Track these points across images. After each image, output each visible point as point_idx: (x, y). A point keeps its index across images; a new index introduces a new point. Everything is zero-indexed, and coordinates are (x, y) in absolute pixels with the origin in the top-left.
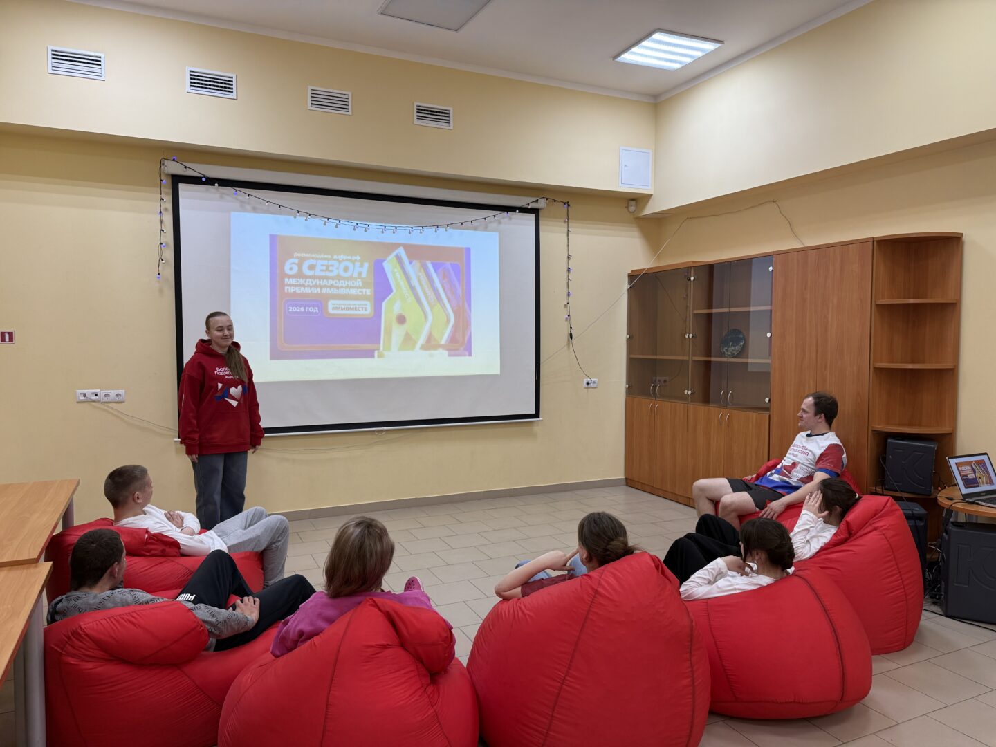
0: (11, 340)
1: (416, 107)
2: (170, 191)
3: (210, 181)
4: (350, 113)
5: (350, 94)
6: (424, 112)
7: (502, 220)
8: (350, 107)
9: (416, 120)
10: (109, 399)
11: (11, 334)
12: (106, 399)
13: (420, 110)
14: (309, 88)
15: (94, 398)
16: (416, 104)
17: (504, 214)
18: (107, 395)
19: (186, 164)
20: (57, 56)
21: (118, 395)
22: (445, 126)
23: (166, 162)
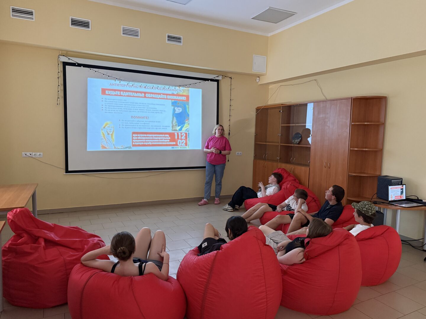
1: (167, 36)
2: (62, 69)
3: (79, 65)
4: (139, 38)
5: (139, 29)
6: (170, 38)
8: (139, 35)
9: (167, 41)
14: (122, 26)
17: (204, 82)
18: (35, 155)
19: (69, 58)
20: (14, 10)
21: (40, 155)
22: (179, 44)
23: (60, 57)
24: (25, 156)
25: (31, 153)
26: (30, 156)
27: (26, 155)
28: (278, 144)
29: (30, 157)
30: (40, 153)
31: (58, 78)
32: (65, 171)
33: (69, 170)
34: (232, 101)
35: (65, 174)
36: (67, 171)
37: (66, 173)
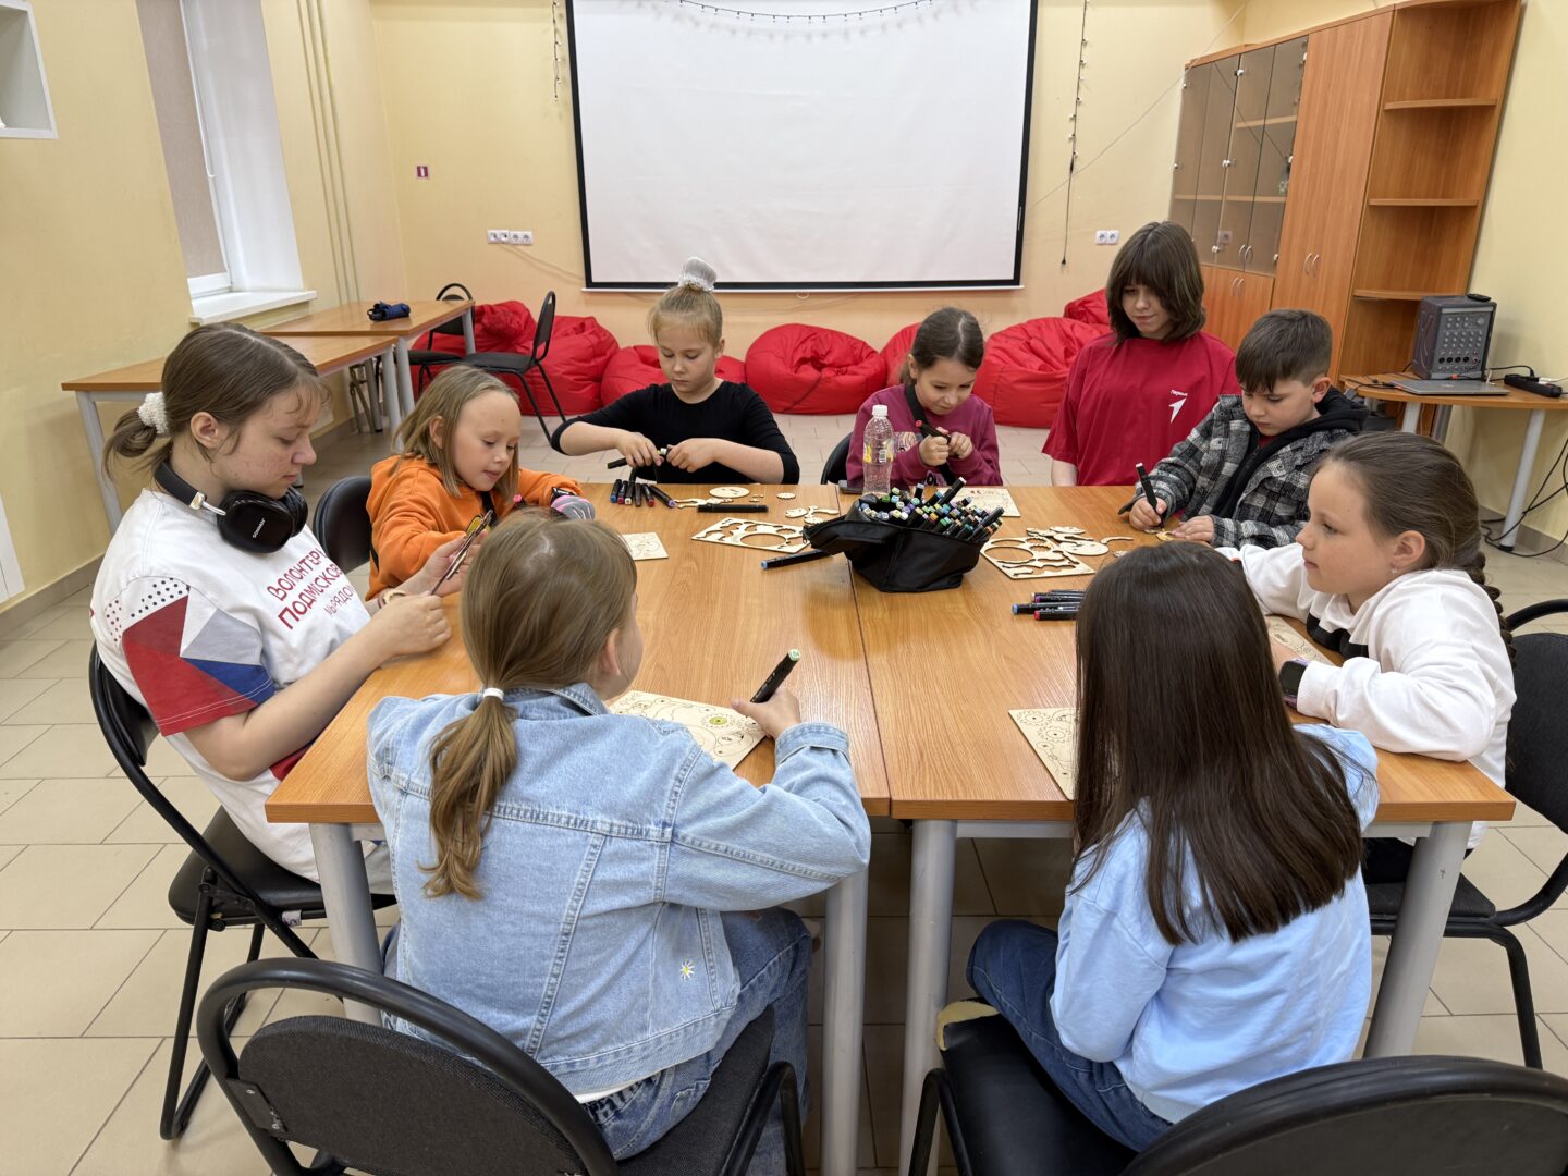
0: (426, 175)
10: (519, 241)
11: (426, 168)
12: (514, 241)
18: (516, 237)
21: (526, 237)
24: (493, 239)
25: (506, 231)
26: (504, 239)
27: (495, 236)
28: (1219, 198)
29: (503, 243)
30: (529, 233)
31: (554, 21)
32: (584, 282)
33: (595, 279)
34: (1086, 51)
35: (584, 289)
36: (589, 283)
37: (588, 286)
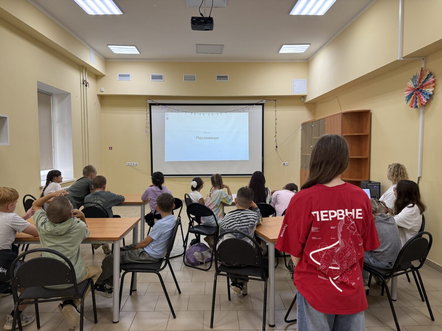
0: (112, 149)
1: (216, 76)
2: (149, 108)
3: (159, 104)
4: (196, 81)
5: (196, 75)
6: (219, 77)
7: (250, 108)
8: (196, 79)
9: (216, 80)
10: (134, 165)
11: (111, 148)
12: (133, 165)
13: (218, 77)
14: (184, 75)
15: (131, 164)
16: (216, 75)
17: (249, 106)
18: (134, 164)
19: (153, 100)
20: (120, 76)
21: (136, 164)
22: (226, 81)
23: (147, 100)
24: (128, 164)
31: (146, 114)
34: (277, 121)
